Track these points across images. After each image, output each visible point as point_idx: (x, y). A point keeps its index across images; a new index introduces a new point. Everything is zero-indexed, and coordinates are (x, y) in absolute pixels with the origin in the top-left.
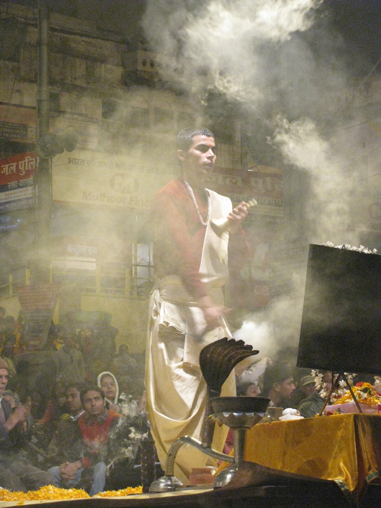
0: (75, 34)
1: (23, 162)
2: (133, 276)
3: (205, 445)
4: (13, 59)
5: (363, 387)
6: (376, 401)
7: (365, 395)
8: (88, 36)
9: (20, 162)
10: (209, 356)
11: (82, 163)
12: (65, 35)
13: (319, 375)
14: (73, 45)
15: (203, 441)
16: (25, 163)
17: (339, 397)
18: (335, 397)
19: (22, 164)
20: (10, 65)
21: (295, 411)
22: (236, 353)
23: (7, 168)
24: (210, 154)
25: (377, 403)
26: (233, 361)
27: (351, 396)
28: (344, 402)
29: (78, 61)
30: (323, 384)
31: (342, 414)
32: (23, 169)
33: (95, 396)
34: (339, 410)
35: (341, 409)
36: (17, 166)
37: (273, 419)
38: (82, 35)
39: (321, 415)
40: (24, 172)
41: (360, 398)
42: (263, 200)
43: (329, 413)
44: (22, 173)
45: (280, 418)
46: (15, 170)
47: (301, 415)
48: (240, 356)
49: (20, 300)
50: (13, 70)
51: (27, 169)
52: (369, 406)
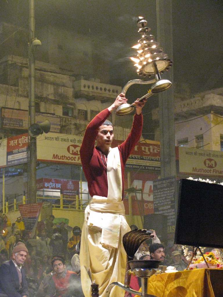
0: (47, 71)
1: (21, 139)
2: (80, 199)
3: (126, 286)
4: (15, 85)
5: (209, 255)
6: (216, 262)
7: (210, 259)
8: (55, 73)
9: (19, 139)
10: (127, 238)
11: (52, 139)
12: (42, 72)
13: (186, 248)
14: (47, 77)
15: (125, 284)
16: (22, 139)
17: (196, 260)
18: (194, 260)
19: (20, 140)
20: (13, 88)
21: (173, 267)
22: (142, 237)
23: (12, 142)
24: (108, 135)
25: (216, 263)
26: (140, 241)
27: (203, 259)
28: (199, 263)
29: (49, 86)
30: (188, 253)
31: (198, 269)
32: (21, 142)
33: (59, 263)
34: (197, 267)
35: (198, 266)
36: (18, 141)
37: (162, 272)
38: (51, 72)
39: (187, 269)
40: (21, 144)
41: (207, 260)
42: (148, 158)
43: (192, 269)
44: (21, 145)
45: (165, 271)
46: (16, 143)
47: (177, 270)
48: (144, 238)
49: (20, 212)
50: (15, 91)
51: (23, 142)
52: (213, 265)
